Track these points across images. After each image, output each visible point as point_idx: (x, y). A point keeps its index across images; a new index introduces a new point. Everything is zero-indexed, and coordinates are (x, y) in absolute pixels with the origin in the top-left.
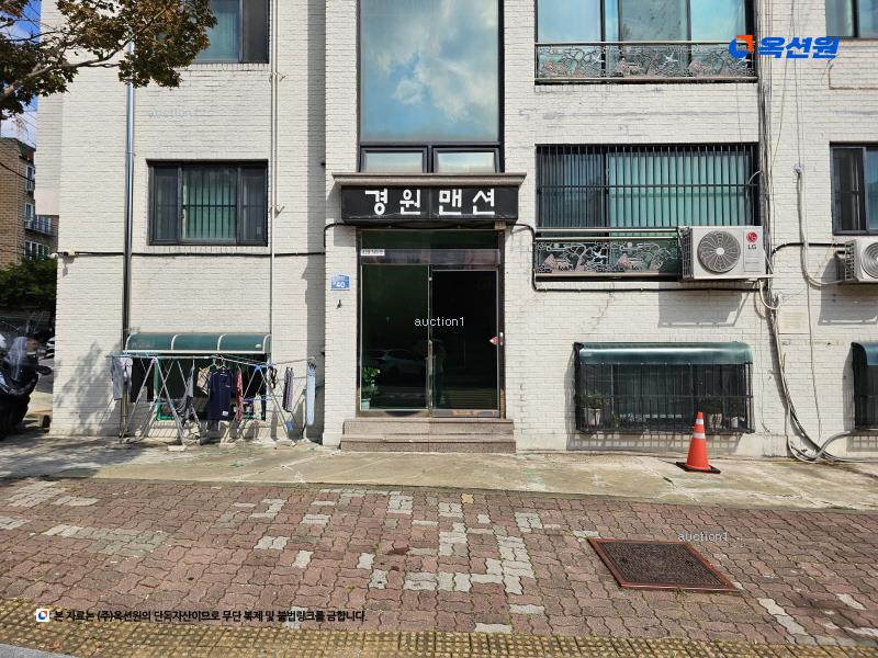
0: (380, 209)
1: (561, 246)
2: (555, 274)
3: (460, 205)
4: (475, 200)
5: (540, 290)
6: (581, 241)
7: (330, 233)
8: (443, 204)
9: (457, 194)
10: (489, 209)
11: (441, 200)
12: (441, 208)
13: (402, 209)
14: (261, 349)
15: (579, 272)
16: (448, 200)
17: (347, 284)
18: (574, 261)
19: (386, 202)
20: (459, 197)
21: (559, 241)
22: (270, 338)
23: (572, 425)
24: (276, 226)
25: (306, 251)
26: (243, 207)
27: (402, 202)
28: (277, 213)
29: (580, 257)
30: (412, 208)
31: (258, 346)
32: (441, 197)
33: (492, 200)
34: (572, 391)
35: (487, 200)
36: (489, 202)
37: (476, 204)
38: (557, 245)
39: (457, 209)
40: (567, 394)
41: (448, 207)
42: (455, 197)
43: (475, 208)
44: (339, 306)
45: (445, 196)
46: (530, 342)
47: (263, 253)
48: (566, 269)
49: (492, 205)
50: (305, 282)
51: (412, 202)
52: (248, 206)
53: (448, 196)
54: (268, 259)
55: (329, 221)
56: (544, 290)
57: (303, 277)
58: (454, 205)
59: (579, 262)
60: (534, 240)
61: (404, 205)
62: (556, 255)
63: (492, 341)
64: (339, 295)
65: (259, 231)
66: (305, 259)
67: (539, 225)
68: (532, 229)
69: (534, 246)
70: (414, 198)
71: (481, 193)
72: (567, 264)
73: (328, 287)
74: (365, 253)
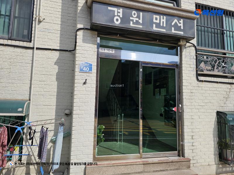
0: (117, 20)
1: (207, 58)
2: (205, 72)
3: (165, 25)
4: (173, 24)
5: (201, 81)
6: (215, 56)
7: (80, 34)
8: (156, 23)
9: (163, 19)
10: (181, 30)
11: (154, 21)
12: (154, 25)
13: (131, 22)
14: (22, 112)
15: (216, 72)
16: (158, 21)
17: (91, 69)
18: (213, 67)
19: (121, 16)
20: (165, 20)
21: (206, 55)
22: (29, 104)
23: (217, 159)
24: (38, 30)
25: (58, 48)
26: (15, 17)
27: (131, 18)
28: (40, 22)
29: (216, 65)
30: (137, 23)
31: (20, 109)
32: (154, 19)
33: (182, 25)
34: (217, 139)
35: (179, 25)
36: (181, 26)
37: (173, 26)
38: (205, 57)
39: (163, 27)
40: (214, 141)
41: (158, 25)
42: (162, 20)
43: (173, 28)
44: (85, 83)
45: (156, 19)
46: (195, 111)
47: (28, 46)
48: (210, 70)
49: (182, 28)
50: (56, 67)
51: (137, 19)
52: (19, 17)
53: (158, 19)
54: (30, 51)
55: (80, 26)
56: (202, 81)
57: (55, 64)
58: (162, 25)
59: (216, 67)
60: (196, 53)
61: (133, 20)
62: (206, 62)
63: (174, 109)
64: (85, 76)
65: (26, 32)
67: (198, 45)
68: (195, 47)
69: (196, 56)
70: (138, 17)
71: (176, 21)
72: (210, 68)
73: (77, 70)
74: (101, 50)
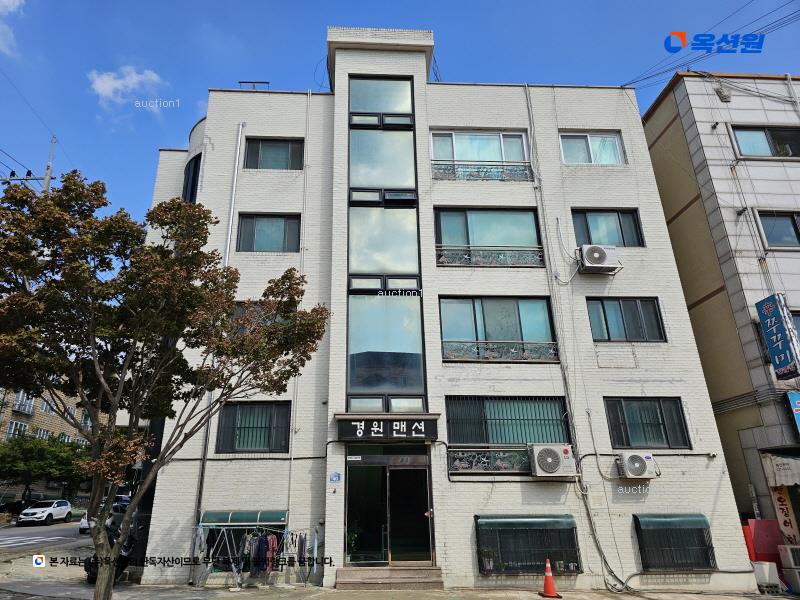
0: (360, 433)
1: (463, 454)
2: (461, 471)
3: (405, 431)
4: (413, 428)
5: (453, 482)
6: (473, 451)
7: (330, 446)
8: (396, 430)
9: (403, 424)
10: (421, 433)
11: (395, 428)
12: (394, 432)
13: (373, 433)
14: (284, 521)
15: (474, 470)
16: (398, 428)
17: (339, 479)
18: (471, 463)
19: (363, 429)
20: (405, 426)
21: (461, 451)
22: (289, 513)
24: (295, 440)
25: (312, 456)
26: (274, 428)
27: (372, 429)
28: (296, 432)
29: (474, 461)
30: (378, 432)
31: (282, 518)
32: (394, 426)
33: (423, 428)
35: (420, 428)
37: (414, 430)
38: (460, 454)
39: (403, 433)
40: (472, 549)
41: (398, 432)
42: (402, 426)
43: (414, 432)
44: (334, 492)
45: (396, 426)
47: (286, 457)
48: (467, 468)
49: (423, 430)
50: (310, 476)
51: (378, 429)
52: (277, 428)
53: (398, 426)
54: (288, 462)
55: (330, 440)
56: (455, 481)
58: (402, 430)
59: (474, 464)
60: (447, 451)
61: (374, 431)
62: (461, 460)
63: (426, 514)
64: (335, 485)
65: (283, 443)
66: (311, 461)
67: (449, 442)
68: (446, 444)
69: (447, 454)
70: (379, 427)
71: (416, 424)
72: (467, 465)
73: (328, 480)
74: (349, 458)
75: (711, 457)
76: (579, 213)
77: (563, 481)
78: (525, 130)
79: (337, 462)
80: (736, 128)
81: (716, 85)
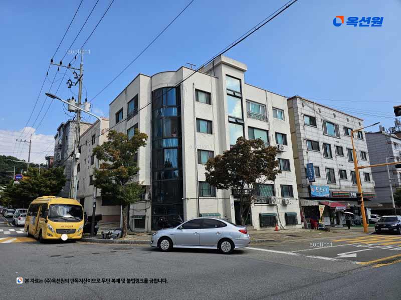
2: (256, 203)
72: (257, 201)
73: (231, 205)
74: (235, 199)
75: (296, 199)
76: (276, 133)
77: (274, 205)
78: (265, 105)
79: (232, 200)
80: (305, 115)
81: (302, 102)
